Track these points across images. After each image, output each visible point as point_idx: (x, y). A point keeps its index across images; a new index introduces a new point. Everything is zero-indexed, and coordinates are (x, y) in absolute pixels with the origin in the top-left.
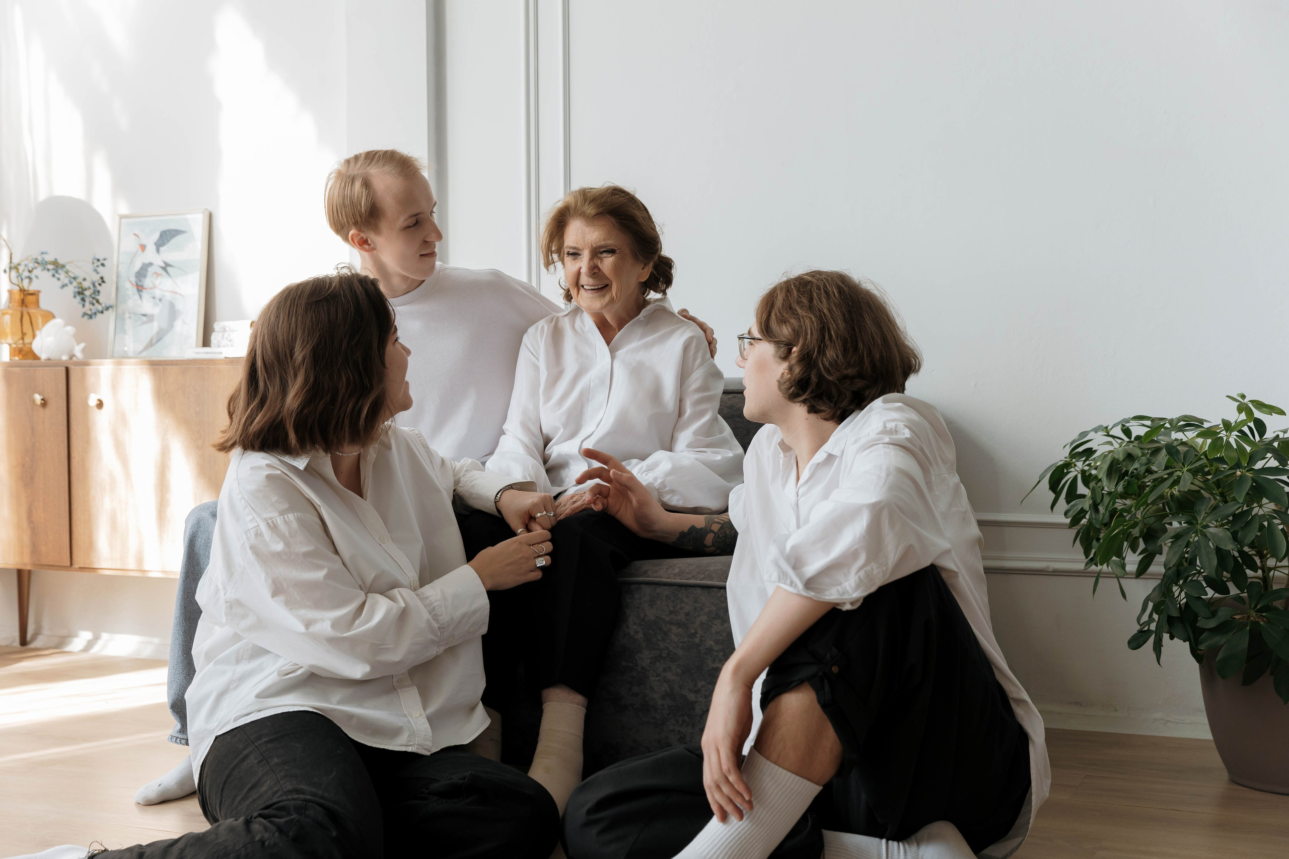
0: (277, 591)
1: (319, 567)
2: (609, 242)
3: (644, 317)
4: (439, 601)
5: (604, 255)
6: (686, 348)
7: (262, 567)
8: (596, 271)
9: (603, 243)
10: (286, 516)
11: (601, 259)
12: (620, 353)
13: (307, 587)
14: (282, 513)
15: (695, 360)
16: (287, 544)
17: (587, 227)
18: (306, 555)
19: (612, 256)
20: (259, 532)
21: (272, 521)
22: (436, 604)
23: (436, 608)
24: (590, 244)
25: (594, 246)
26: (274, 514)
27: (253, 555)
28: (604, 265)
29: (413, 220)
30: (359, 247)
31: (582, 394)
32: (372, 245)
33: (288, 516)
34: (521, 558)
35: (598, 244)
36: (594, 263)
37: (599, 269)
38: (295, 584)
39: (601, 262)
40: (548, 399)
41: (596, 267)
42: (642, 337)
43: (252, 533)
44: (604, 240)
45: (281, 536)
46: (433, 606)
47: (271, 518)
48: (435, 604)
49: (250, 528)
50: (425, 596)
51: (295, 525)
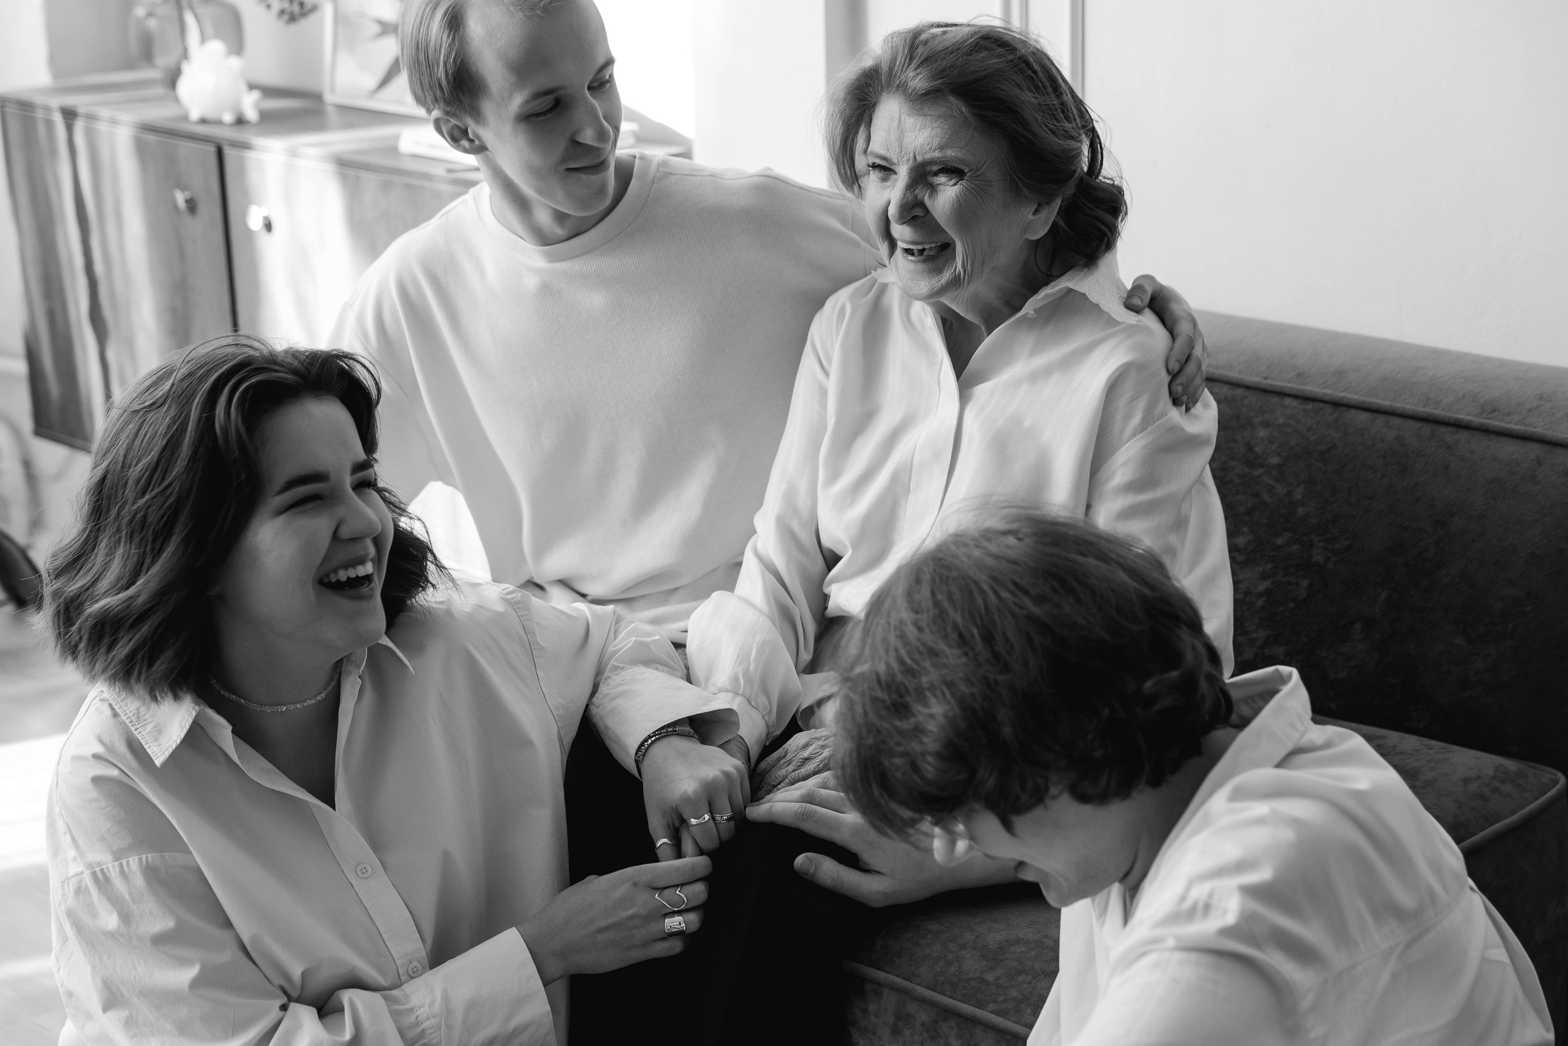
0: (112, 1000)
1: (185, 962)
2: (950, 153)
3: (1037, 311)
4: (434, 1017)
5: (942, 179)
6: (1112, 388)
7: (85, 954)
8: (918, 212)
9: (937, 154)
10: (124, 862)
11: (933, 189)
12: (981, 391)
13: (163, 999)
14: (118, 856)
15: (1128, 417)
16: (126, 917)
17: (909, 115)
18: (160, 940)
19: (955, 184)
20: (83, 885)
21: (102, 870)
22: (428, 1023)
23: (428, 1032)
24: (912, 154)
25: (919, 159)
26: (105, 858)
27: (72, 929)
28: (936, 203)
29: (548, 100)
30: (453, 144)
31: (895, 478)
32: (477, 142)
33: (128, 862)
34: (631, 917)
35: (928, 156)
36: (916, 197)
37: (927, 211)
38: (141, 992)
39: (931, 196)
40: (834, 475)
41: (921, 204)
42: (1035, 351)
43: (73, 883)
44: (941, 148)
45: (116, 902)
46: (421, 1029)
47: (99, 864)
48: (426, 1024)
49: (69, 876)
50: (408, 1006)
51: (139, 880)
